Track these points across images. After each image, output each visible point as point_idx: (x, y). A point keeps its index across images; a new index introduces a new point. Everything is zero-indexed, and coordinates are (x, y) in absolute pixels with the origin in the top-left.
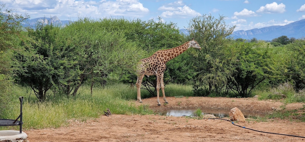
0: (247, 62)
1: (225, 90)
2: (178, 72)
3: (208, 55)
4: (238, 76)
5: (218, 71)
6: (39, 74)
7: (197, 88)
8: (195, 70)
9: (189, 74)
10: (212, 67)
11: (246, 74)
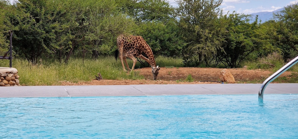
0: (236, 33)
1: (214, 63)
2: (168, 42)
3: (197, 26)
4: (228, 46)
5: (207, 42)
6: (31, 38)
7: (187, 60)
8: (185, 41)
9: (179, 45)
10: (202, 38)
11: (236, 44)
